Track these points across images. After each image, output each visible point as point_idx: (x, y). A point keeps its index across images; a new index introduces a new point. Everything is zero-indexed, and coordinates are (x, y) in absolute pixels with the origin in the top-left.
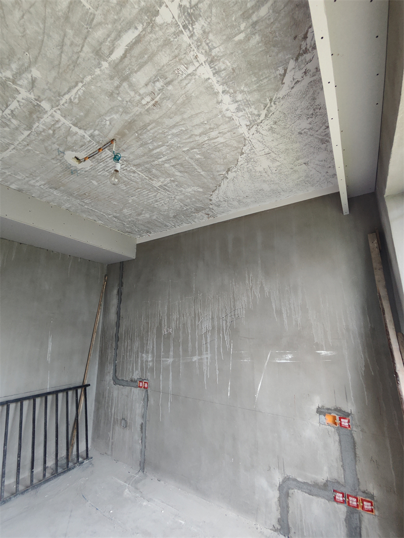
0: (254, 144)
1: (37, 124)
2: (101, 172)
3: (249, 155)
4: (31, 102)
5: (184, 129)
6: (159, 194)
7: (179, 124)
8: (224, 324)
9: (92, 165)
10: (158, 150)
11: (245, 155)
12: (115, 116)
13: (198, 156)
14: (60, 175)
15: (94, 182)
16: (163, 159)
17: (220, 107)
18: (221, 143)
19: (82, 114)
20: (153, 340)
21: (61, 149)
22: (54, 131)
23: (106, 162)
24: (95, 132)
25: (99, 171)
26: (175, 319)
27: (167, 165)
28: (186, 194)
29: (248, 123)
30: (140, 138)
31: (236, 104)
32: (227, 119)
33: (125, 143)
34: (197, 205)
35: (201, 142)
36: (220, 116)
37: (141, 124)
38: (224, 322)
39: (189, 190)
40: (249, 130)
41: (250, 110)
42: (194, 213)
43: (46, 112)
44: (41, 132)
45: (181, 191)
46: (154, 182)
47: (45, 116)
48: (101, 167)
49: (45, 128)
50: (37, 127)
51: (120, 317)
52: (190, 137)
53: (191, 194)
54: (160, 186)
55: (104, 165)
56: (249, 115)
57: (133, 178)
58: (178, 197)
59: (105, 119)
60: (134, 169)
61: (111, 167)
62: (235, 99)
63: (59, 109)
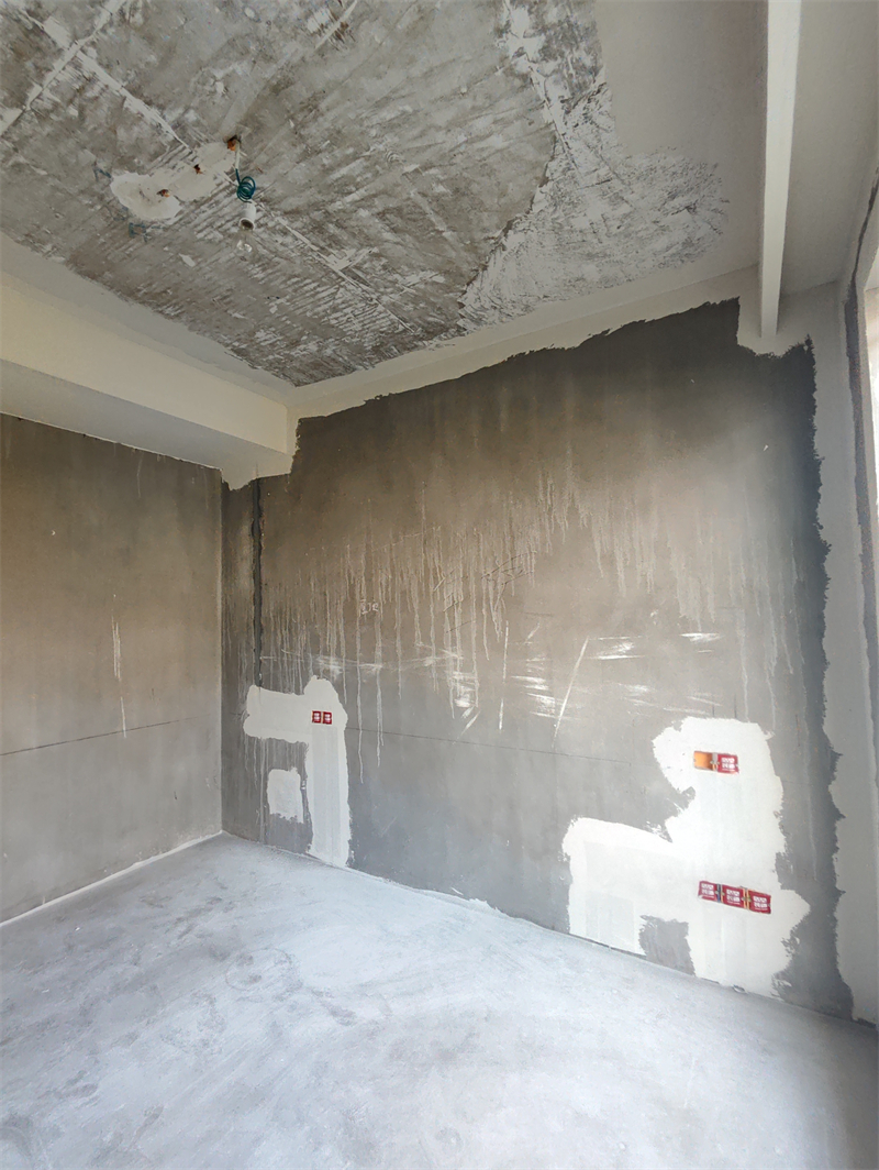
0: (575, 155)
1: (36, 90)
2: (205, 232)
3: (561, 186)
4: (18, 21)
5: (408, 108)
6: (342, 290)
7: (397, 95)
8: (491, 588)
9: (181, 212)
10: (344, 171)
11: (550, 184)
12: (241, 68)
13: (441, 189)
14: (102, 240)
15: (187, 259)
16: (355, 196)
17: (502, 44)
18: (498, 151)
19: (153, 58)
20: (337, 627)
21: (102, 165)
22: (81, 110)
23: (217, 203)
24: (187, 116)
25: (199, 228)
26: (384, 583)
27: (363, 213)
28: (406, 289)
29: (567, 95)
30: (301, 136)
31: (543, 37)
32: (518, 82)
33: (262, 149)
34: (431, 319)
35: (448, 146)
36: (499, 73)
37: (306, 95)
38: (491, 584)
39: (413, 279)
40: (568, 112)
41: (576, 54)
42: (421, 339)
43: (60, 51)
44: (48, 112)
45: (396, 282)
46: (331, 259)
47: (58, 64)
48: (203, 216)
49: (58, 100)
50: (38, 97)
51: (260, 583)
52: (422, 135)
53: (417, 290)
54: (346, 270)
55: (210, 212)
56: (572, 71)
57: (281, 249)
58: (385, 299)
59: (214, 77)
60: (285, 222)
61: (227, 218)
62: (543, 21)
63: (93, 44)
